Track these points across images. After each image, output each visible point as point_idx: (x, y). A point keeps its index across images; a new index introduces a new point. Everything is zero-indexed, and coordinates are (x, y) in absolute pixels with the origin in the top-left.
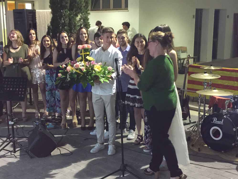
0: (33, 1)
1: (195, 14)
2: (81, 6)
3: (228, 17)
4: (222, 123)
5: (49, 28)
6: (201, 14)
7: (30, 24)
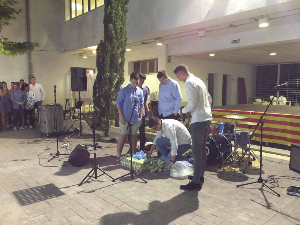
0: (95, 69)
1: (208, 77)
2: (118, 66)
3: (233, 80)
4: (209, 142)
5: (95, 81)
6: (213, 77)
7: (82, 78)
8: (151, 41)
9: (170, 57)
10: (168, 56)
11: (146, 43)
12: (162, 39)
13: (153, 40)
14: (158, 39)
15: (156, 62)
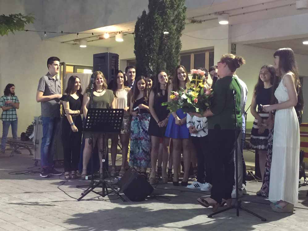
8: (209, 17)
9: (235, 45)
10: (232, 44)
11: (198, 21)
12: (229, 14)
13: (214, 16)
14: (222, 14)
15: (207, 55)
